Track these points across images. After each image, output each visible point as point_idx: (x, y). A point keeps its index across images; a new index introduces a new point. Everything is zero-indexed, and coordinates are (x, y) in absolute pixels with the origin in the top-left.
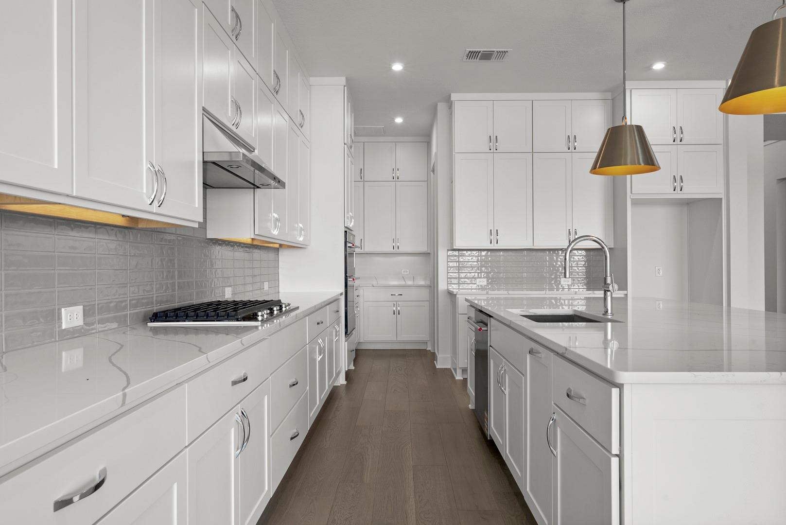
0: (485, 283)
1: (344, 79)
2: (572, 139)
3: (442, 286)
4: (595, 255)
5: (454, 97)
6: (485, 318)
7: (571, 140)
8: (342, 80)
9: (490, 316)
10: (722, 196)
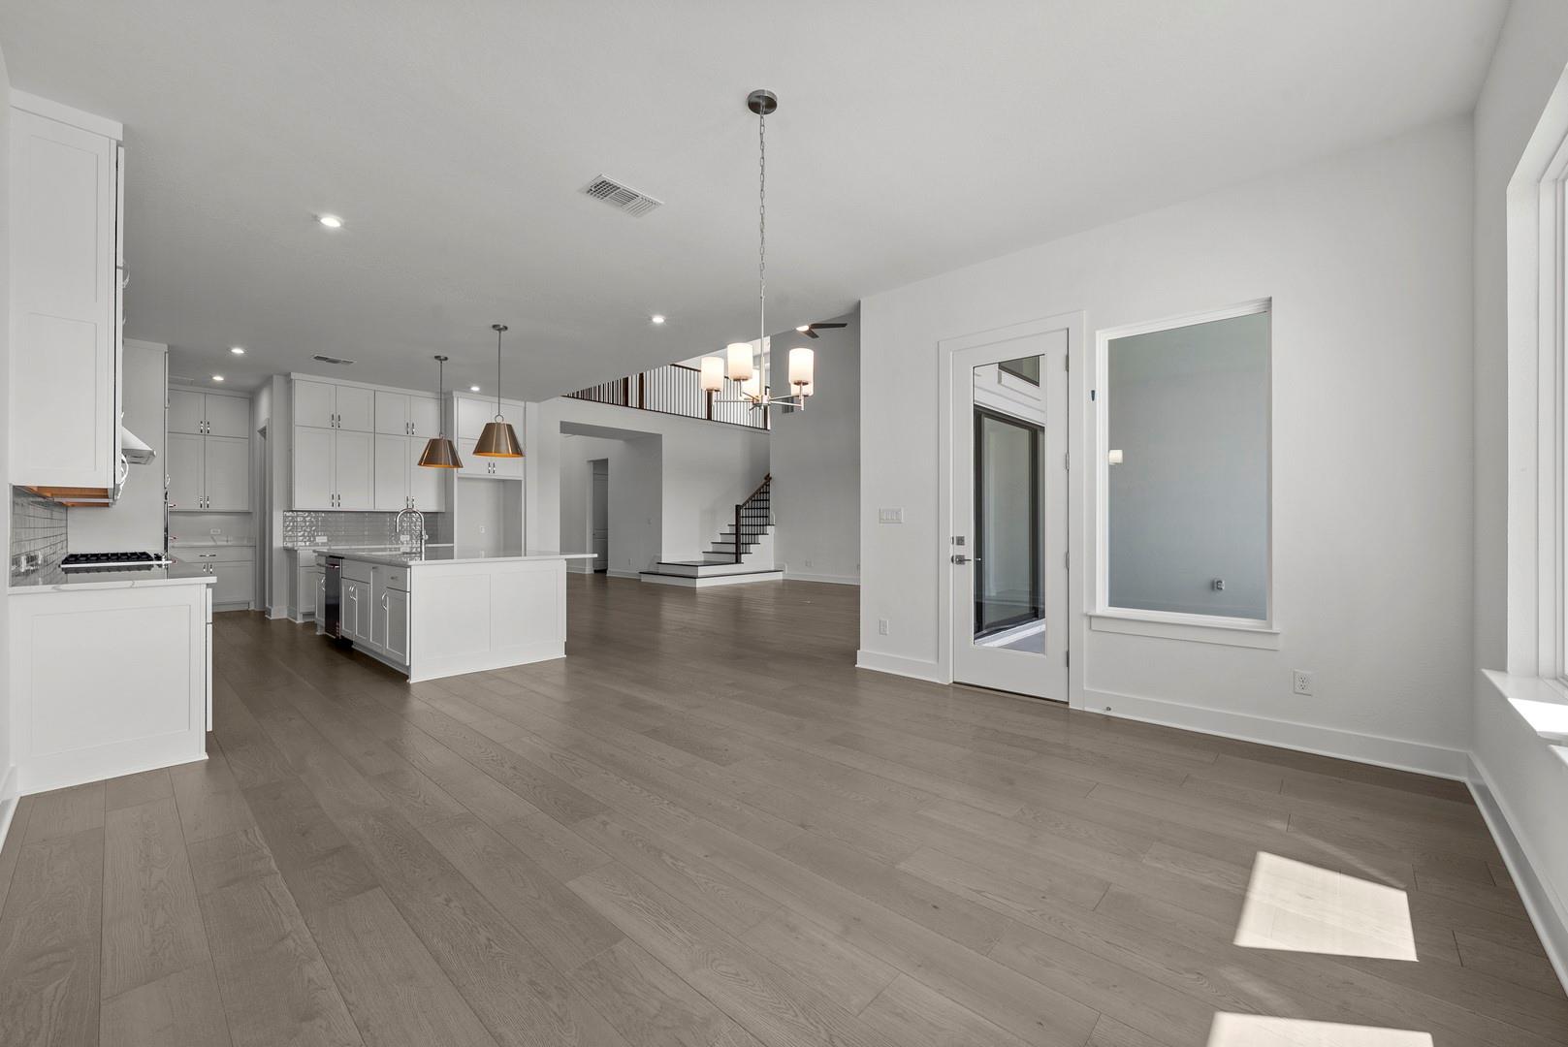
0: (326, 541)
1: (166, 346)
2: (410, 426)
3: (278, 542)
4: (431, 517)
5: (294, 376)
6: (335, 561)
7: (410, 428)
8: (165, 348)
9: (342, 558)
10: (522, 479)
